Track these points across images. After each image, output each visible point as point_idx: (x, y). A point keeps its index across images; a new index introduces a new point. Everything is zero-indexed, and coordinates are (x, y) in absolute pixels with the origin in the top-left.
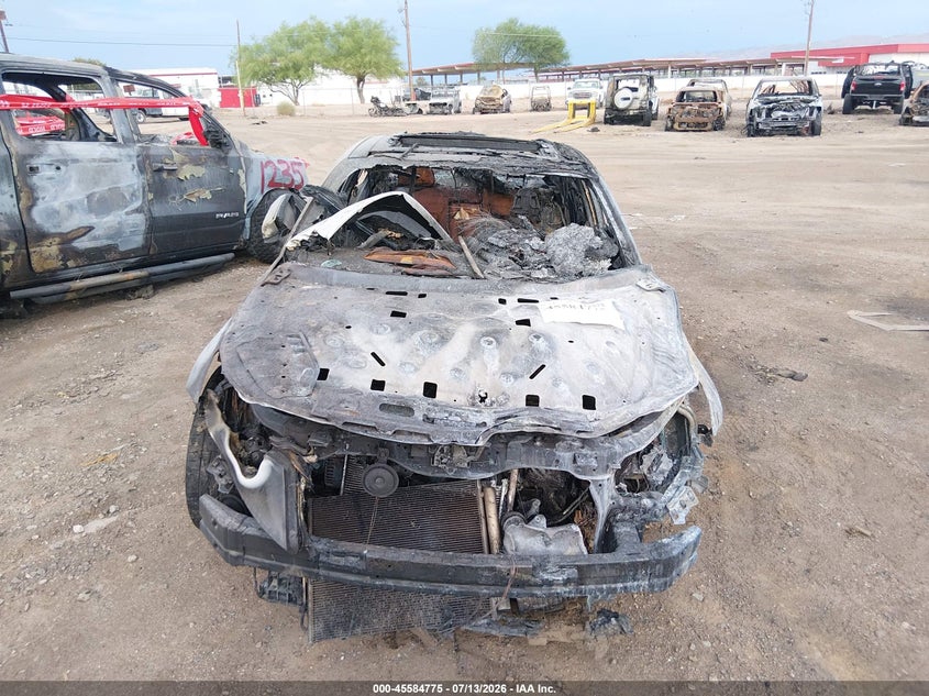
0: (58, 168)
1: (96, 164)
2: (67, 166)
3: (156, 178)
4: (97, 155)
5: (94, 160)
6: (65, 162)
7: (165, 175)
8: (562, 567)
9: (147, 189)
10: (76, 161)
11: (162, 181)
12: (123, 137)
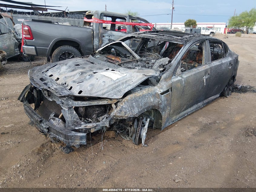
0: (109, 37)
1: (119, 37)
2: (112, 36)
3: (134, 42)
4: (119, 35)
5: (118, 36)
6: (111, 36)
7: (136, 42)
8: (46, 125)
9: (130, 44)
10: (114, 36)
11: (135, 43)
12: (128, 32)
